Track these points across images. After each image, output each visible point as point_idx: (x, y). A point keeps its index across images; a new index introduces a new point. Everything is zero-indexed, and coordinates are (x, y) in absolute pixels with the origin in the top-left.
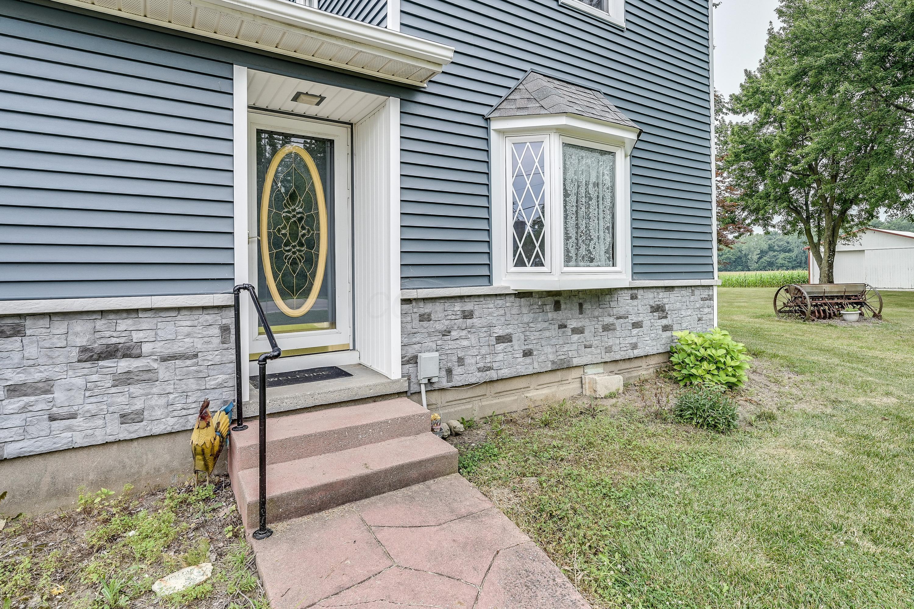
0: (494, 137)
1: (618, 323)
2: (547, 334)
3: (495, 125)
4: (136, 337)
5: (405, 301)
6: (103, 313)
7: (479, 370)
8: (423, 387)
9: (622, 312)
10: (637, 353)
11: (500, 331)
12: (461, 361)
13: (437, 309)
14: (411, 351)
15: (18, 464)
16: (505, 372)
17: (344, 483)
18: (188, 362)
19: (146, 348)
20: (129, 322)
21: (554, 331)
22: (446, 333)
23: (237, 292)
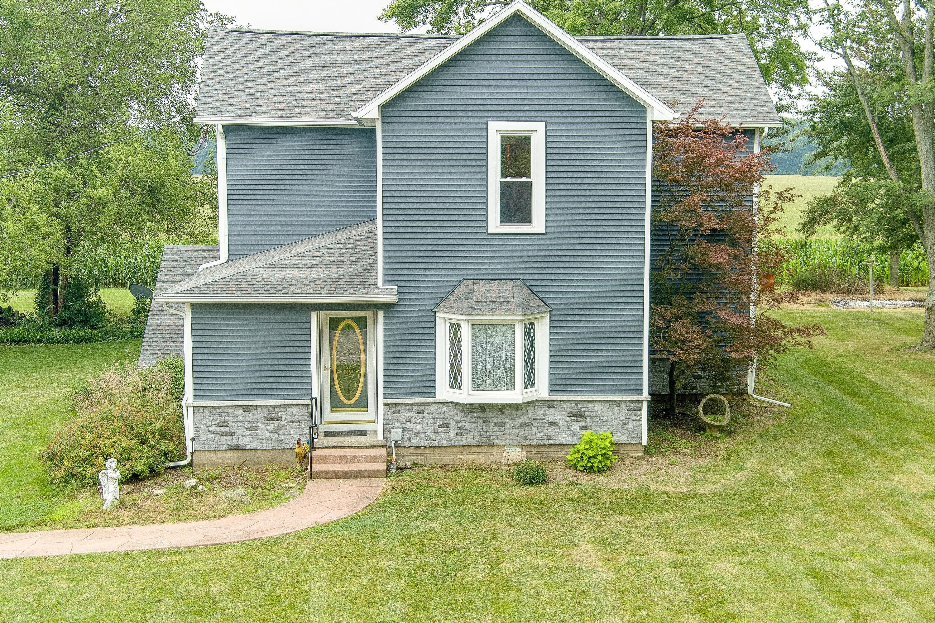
0: (438, 321)
1: (534, 422)
2: (474, 425)
3: (438, 315)
4: (280, 414)
5: (384, 405)
6: (271, 406)
7: (427, 440)
8: (393, 445)
9: (539, 415)
10: (551, 442)
11: (440, 421)
12: (416, 435)
13: (404, 409)
14: (388, 428)
15: (249, 452)
16: (443, 443)
17: (339, 471)
18: (297, 424)
19: (283, 418)
20: (278, 409)
21: (480, 424)
22: (409, 420)
23: (312, 400)
